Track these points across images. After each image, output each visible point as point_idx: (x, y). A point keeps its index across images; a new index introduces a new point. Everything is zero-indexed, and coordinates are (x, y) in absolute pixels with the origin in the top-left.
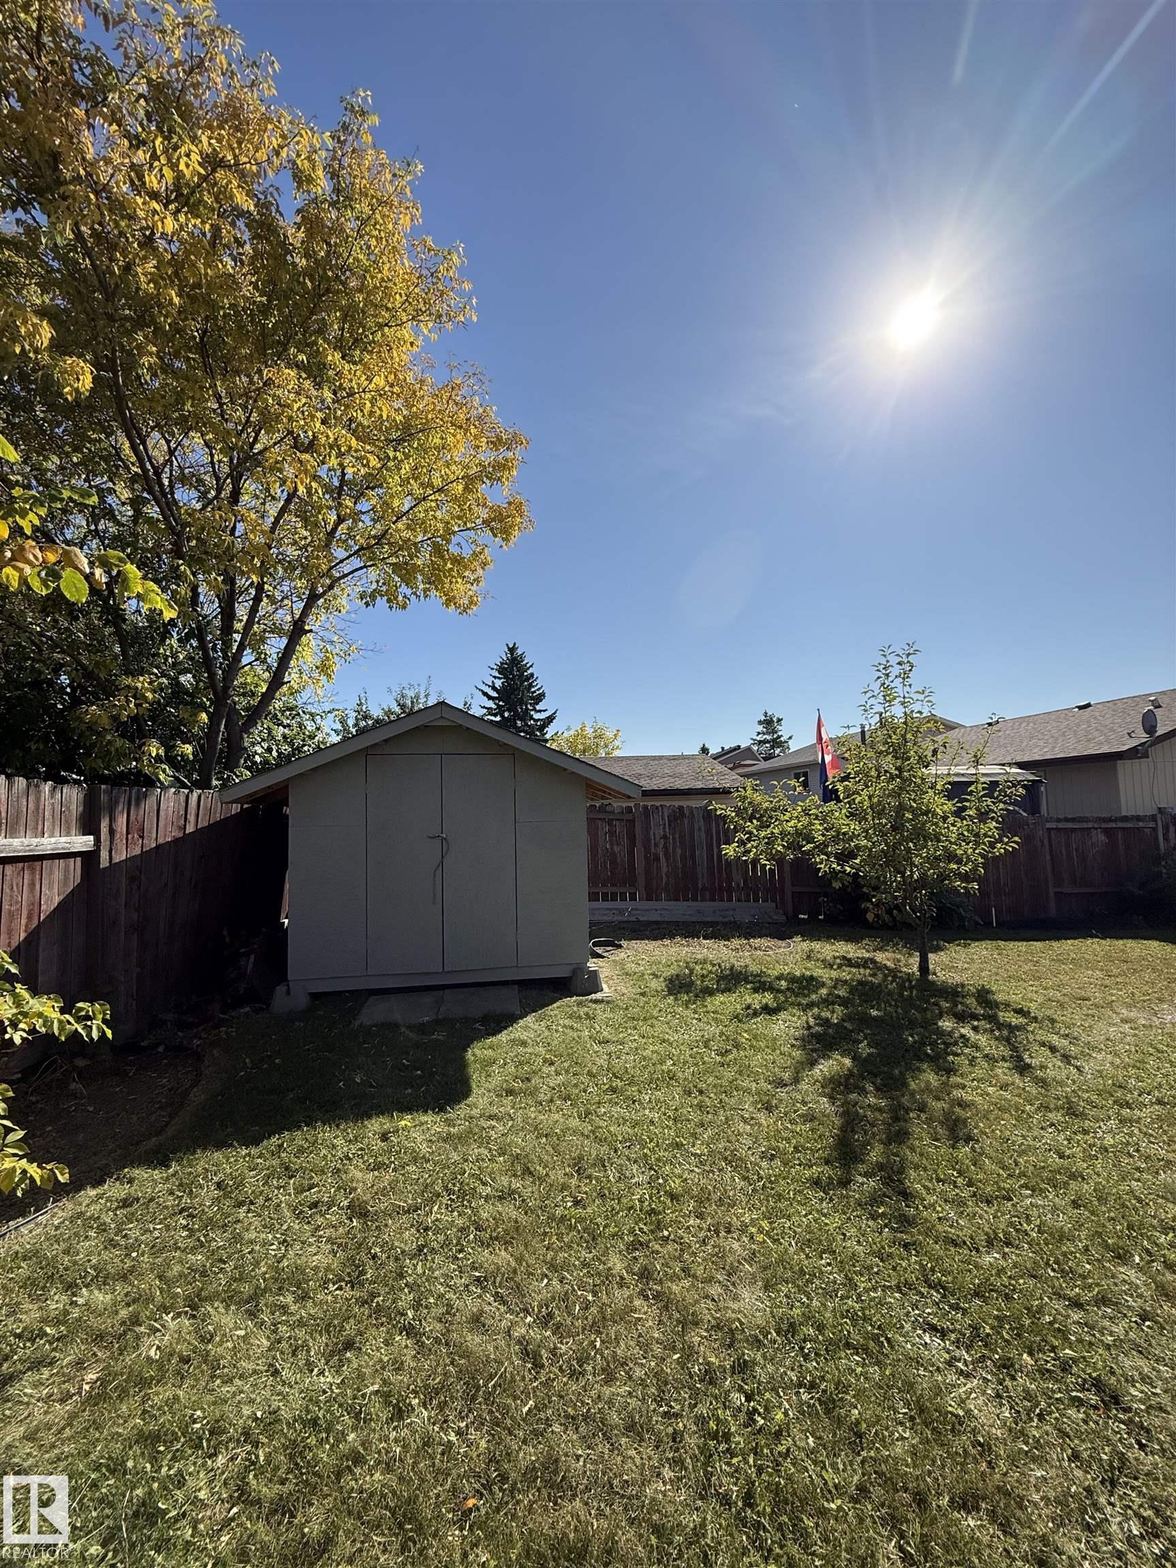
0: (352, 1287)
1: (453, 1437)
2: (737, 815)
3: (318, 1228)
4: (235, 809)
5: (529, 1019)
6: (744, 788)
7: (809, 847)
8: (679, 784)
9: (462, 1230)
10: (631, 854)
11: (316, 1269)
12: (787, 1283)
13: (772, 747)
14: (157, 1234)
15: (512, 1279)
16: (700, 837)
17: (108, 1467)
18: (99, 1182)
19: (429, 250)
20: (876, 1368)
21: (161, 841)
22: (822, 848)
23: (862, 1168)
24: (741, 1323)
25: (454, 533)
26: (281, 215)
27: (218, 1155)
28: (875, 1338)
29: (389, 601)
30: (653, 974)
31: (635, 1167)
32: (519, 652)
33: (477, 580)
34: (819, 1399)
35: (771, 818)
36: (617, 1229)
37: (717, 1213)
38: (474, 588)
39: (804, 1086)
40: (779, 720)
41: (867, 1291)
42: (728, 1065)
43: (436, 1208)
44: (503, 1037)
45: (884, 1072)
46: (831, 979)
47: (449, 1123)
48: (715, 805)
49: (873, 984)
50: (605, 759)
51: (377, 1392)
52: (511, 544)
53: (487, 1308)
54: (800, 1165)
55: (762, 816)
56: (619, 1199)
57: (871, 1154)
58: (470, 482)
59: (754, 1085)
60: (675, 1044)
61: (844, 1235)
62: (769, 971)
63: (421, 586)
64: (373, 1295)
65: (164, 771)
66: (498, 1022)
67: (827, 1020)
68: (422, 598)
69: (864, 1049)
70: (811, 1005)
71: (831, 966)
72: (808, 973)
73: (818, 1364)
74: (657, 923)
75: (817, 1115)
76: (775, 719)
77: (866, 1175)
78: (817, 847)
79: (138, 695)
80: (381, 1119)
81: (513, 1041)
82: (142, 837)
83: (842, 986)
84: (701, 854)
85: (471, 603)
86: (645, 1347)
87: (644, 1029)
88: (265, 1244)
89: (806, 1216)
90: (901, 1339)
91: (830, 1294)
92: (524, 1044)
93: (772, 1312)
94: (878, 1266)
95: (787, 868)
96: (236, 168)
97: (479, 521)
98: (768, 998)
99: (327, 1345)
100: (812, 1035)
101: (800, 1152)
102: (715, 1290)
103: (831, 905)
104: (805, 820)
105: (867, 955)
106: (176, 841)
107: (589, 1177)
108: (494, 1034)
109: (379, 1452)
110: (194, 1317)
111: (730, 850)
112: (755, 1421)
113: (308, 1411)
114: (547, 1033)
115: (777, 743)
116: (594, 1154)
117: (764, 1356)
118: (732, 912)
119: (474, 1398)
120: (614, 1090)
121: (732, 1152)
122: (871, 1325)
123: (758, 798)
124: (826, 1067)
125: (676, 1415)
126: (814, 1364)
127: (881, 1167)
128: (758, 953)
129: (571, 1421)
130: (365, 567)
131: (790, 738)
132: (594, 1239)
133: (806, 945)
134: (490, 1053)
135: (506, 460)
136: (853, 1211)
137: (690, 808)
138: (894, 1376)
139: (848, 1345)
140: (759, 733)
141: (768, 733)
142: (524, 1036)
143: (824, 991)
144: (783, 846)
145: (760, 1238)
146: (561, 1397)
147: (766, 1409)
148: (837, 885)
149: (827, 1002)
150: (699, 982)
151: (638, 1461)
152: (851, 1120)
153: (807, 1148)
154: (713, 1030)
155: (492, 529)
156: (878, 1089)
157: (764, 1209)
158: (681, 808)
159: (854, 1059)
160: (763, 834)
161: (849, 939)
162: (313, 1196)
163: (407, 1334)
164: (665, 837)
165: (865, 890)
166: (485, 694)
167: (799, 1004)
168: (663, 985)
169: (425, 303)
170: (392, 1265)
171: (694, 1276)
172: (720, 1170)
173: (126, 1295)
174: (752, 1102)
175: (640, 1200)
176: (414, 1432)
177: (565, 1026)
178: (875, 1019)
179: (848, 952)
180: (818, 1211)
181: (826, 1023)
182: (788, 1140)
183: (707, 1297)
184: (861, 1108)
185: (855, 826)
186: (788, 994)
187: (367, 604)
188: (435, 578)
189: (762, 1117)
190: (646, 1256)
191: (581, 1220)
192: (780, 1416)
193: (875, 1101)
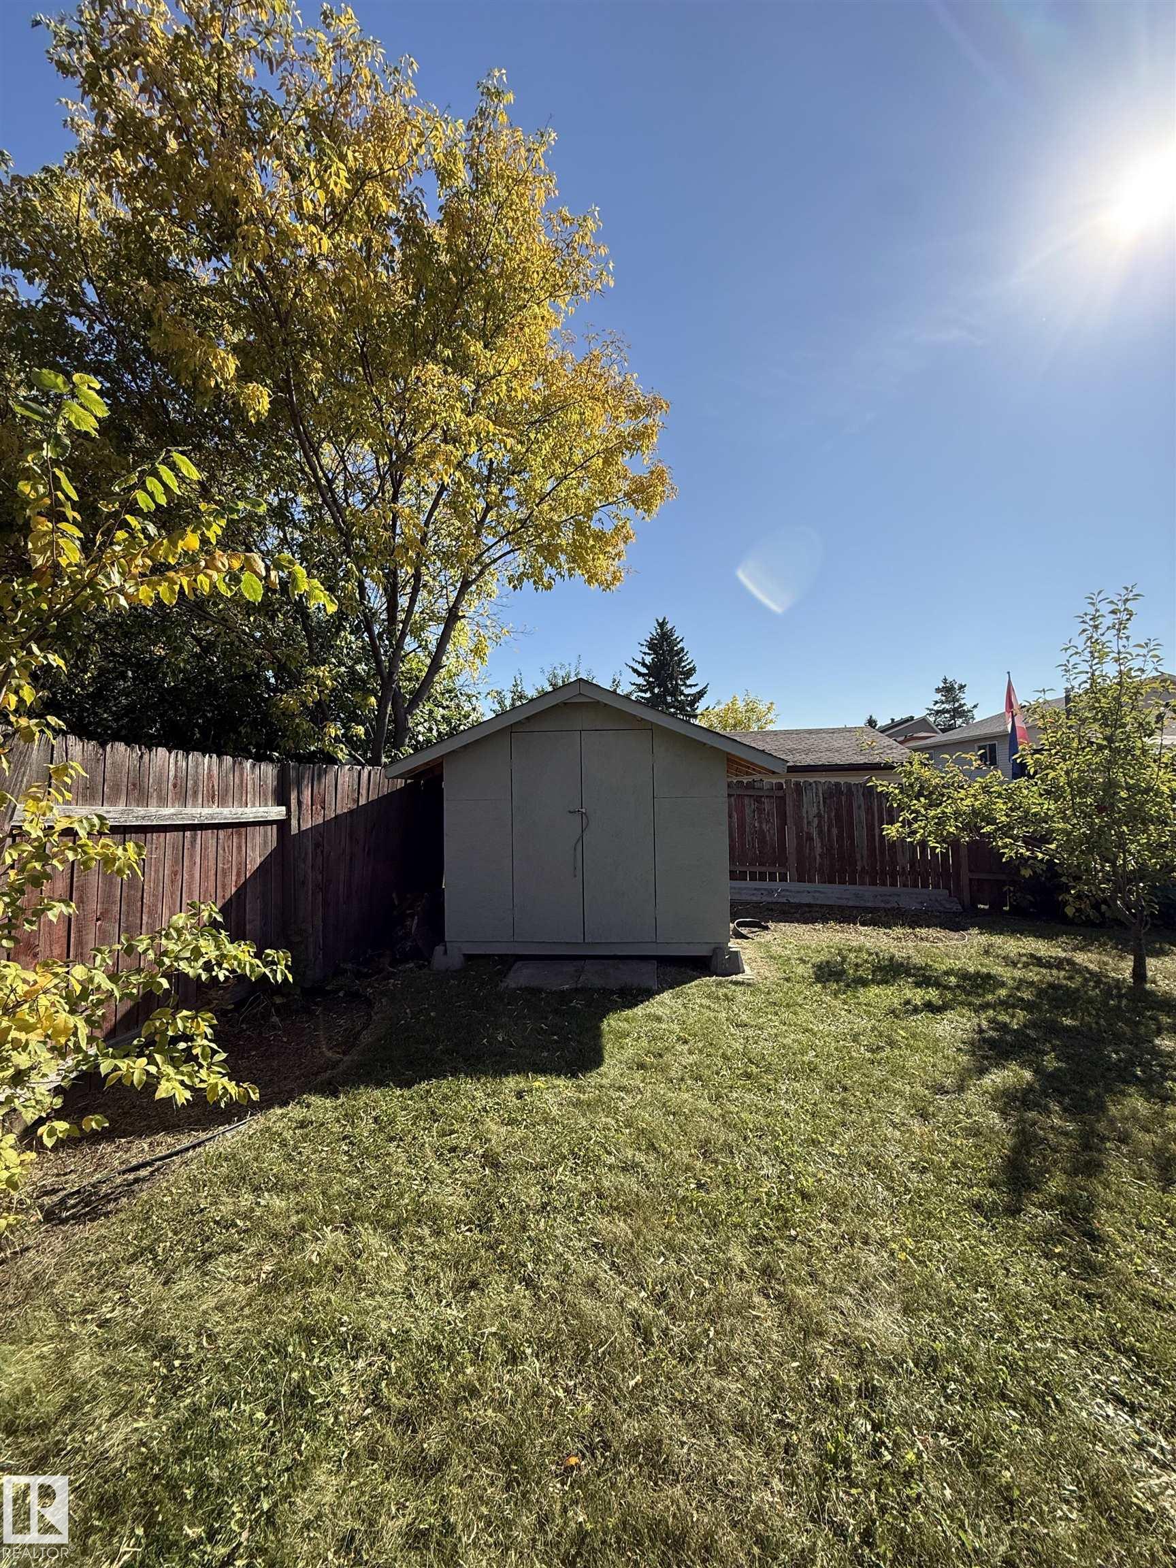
0: (481, 1231)
1: (561, 1394)
2: (901, 792)
3: (454, 1172)
4: (400, 783)
5: (666, 996)
6: (911, 763)
7: (988, 829)
8: (838, 759)
9: (583, 1194)
10: (781, 831)
11: (451, 1208)
12: (931, 1310)
13: (953, 717)
14: (324, 1155)
15: (628, 1251)
16: (860, 815)
17: (274, 1347)
18: (284, 1104)
19: (564, 221)
20: (1038, 1430)
21: (339, 812)
22: (1006, 830)
23: (1035, 1197)
24: (873, 1345)
25: (596, 509)
26: (426, 216)
27: (377, 1093)
28: (1040, 1397)
29: (535, 582)
30: (801, 959)
31: (765, 1158)
32: (669, 626)
33: (618, 555)
34: (961, 1449)
35: (943, 795)
36: (739, 1220)
37: (853, 1221)
38: (616, 562)
39: (970, 1096)
40: (962, 687)
41: (1032, 1338)
42: (879, 1063)
43: (561, 1170)
44: (639, 1011)
45: (1074, 1091)
46: (1014, 979)
47: (580, 1089)
48: (875, 781)
49: (1067, 988)
50: (758, 733)
51: (495, 1334)
52: (654, 515)
53: (602, 1275)
54: (958, 1183)
55: (931, 793)
56: (745, 1190)
57: (1050, 1184)
58: (609, 456)
59: (908, 1088)
60: (819, 1036)
61: (1007, 1270)
62: (936, 965)
63: (566, 566)
64: (499, 1242)
65: (341, 750)
66: (634, 996)
67: (1005, 1024)
68: (567, 577)
69: (1051, 1062)
70: (986, 1006)
71: (1014, 964)
72: (985, 970)
73: (963, 1409)
74: (809, 905)
75: (986, 1131)
76: (956, 686)
77: (1041, 1206)
78: (999, 829)
79: (320, 683)
80: (517, 1078)
81: (649, 1016)
82: (324, 808)
83: (1027, 988)
84: (860, 835)
85: (614, 578)
86: (762, 1346)
87: (786, 1015)
88: (410, 1178)
89: (960, 1240)
90: (1074, 1404)
91: (982, 1332)
92: (659, 1019)
93: (910, 1340)
94: (1049, 1313)
95: (964, 852)
96: (382, 177)
97: (620, 495)
98: (933, 994)
99: (455, 1280)
100: (984, 1040)
101: (959, 1168)
102: (845, 1303)
103: (1018, 894)
104: (984, 799)
105: (1064, 955)
106: (351, 812)
107: (716, 1162)
108: (630, 1007)
109: (493, 1390)
110: (347, 1232)
111: (892, 831)
112: (880, 1454)
113: (434, 1338)
114: (683, 1011)
115: (958, 712)
116: (722, 1137)
117: (898, 1386)
118: (896, 899)
119: (583, 1361)
120: (748, 1076)
121: (876, 1158)
122: (1035, 1379)
123: (926, 773)
124: (997, 1078)
125: (792, 1427)
126: (958, 1408)
127: (1062, 1200)
128: (925, 944)
129: (679, 1406)
130: (512, 551)
131: (975, 706)
132: (715, 1225)
133: (984, 939)
134: (625, 1025)
135: (646, 428)
136: (1021, 1245)
137: (848, 785)
138: (1061, 1445)
139: (1003, 1396)
140: (936, 702)
141: (947, 702)
142: (660, 1012)
143: (1003, 992)
144: (957, 827)
145: (902, 1256)
146: (670, 1379)
147: (895, 1443)
148: (1026, 873)
149: (1004, 1004)
150: (851, 972)
151: (746, 1464)
152: (1026, 1141)
153: (968, 1166)
154: (864, 1023)
155: (633, 502)
156: (1065, 1110)
157: (909, 1225)
158: (837, 784)
159: (1036, 1072)
160: (932, 813)
161: (1039, 935)
162: (452, 1140)
163: (527, 1285)
164: (819, 815)
165: (1064, 879)
166: (635, 671)
167: (970, 1004)
168: (811, 971)
169: (561, 276)
170: (516, 1217)
171: (823, 1283)
172: (861, 1175)
173: (297, 1204)
174: (905, 1107)
175: (767, 1194)
176: (525, 1379)
177: (701, 1006)
178: (1068, 1029)
179: (1039, 950)
180: (975, 1237)
181: (1004, 1027)
182: (944, 1153)
183: (835, 1308)
184: (1041, 1129)
185: (1050, 806)
186: (958, 992)
187: (515, 587)
188: (578, 556)
189: (916, 1125)
190: (769, 1253)
191: (703, 1204)
192: (911, 1456)
193: (1060, 1123)
